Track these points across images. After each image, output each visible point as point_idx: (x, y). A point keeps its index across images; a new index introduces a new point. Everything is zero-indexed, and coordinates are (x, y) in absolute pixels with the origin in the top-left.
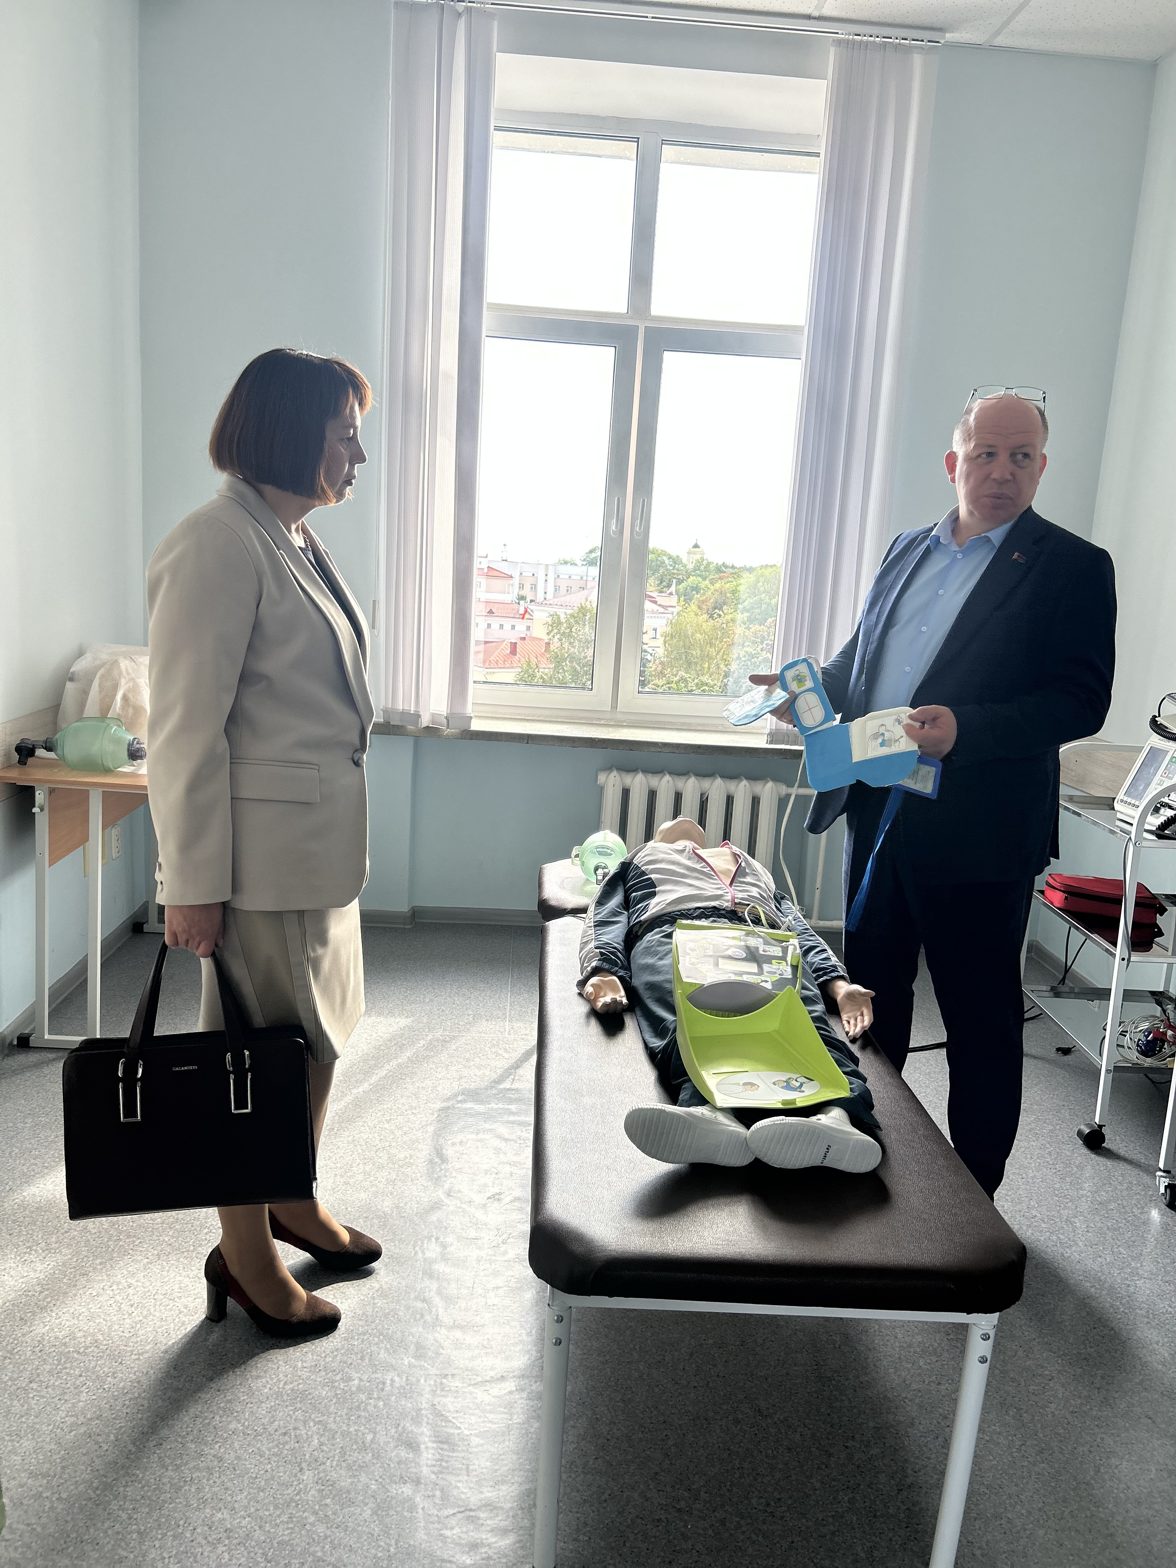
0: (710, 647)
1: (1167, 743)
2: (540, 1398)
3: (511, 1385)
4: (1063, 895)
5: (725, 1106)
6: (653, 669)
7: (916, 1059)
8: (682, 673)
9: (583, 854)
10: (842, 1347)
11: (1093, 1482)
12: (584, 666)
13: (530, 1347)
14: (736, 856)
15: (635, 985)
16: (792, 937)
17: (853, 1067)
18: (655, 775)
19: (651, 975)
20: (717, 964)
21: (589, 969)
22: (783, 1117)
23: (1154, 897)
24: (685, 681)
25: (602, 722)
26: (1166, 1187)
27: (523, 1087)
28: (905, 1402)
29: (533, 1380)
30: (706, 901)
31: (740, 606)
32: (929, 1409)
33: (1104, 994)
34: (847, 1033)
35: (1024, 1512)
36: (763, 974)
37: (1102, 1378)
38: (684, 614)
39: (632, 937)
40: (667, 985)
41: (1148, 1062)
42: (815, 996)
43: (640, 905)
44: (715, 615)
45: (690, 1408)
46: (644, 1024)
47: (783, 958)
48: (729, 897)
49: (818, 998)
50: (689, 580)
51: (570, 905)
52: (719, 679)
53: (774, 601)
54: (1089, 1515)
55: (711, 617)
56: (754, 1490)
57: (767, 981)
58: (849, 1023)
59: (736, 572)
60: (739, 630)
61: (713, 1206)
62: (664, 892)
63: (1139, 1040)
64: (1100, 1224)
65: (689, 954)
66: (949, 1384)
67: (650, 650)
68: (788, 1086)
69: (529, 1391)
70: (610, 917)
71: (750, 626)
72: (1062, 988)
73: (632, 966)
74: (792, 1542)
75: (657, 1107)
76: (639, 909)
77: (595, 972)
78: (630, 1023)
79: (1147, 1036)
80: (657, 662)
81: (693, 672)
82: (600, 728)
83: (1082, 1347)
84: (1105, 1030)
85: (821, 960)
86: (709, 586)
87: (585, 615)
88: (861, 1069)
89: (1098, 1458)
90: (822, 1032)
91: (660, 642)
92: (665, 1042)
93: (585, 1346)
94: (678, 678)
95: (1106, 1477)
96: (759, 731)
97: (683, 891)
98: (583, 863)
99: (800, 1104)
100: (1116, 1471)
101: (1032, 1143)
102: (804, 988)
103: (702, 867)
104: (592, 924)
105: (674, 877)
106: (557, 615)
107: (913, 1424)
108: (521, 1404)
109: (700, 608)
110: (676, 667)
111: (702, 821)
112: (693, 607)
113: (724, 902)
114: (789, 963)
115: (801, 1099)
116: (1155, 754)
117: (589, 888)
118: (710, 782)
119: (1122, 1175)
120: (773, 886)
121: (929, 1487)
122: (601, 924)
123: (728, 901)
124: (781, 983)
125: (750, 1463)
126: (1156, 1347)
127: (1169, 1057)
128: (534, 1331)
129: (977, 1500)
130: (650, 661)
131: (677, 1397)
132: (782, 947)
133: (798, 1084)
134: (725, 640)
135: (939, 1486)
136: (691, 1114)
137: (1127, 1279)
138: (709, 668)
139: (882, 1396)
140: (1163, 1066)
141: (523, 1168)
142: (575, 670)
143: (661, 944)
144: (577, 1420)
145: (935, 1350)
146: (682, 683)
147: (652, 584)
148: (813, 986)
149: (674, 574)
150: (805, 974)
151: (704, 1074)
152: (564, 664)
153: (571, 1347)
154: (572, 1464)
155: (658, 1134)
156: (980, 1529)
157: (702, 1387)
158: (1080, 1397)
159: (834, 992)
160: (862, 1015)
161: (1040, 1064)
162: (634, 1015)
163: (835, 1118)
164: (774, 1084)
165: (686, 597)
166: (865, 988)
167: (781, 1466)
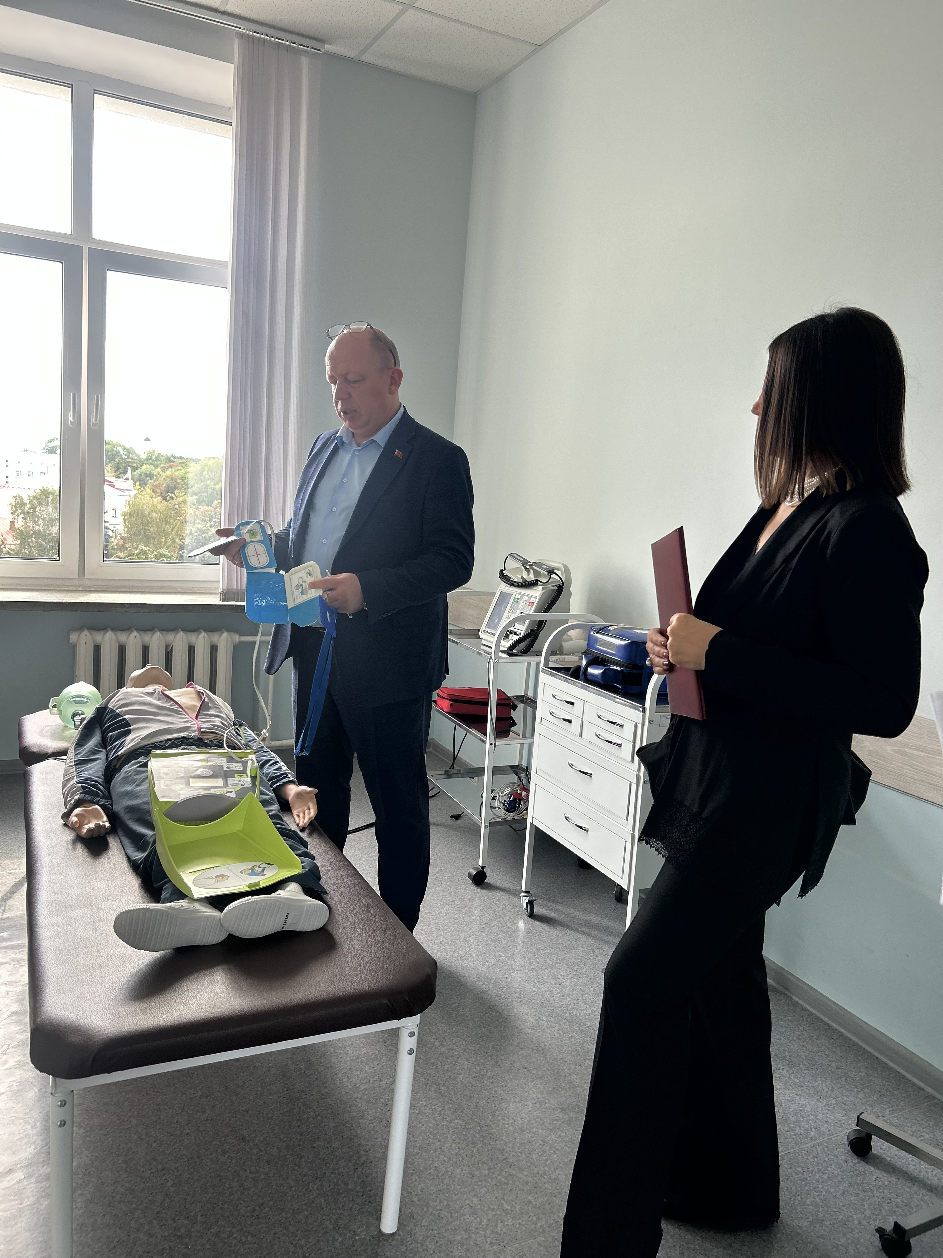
0: (166, 525)
1: (511, 589)
2: (48, 1179)
3: (19, 1175)
4: (450, 702)
5: (201, 896)
6: (115, 544)
7: (351, 839)
8: (142, 546)
9: (60, 704)
10: (307, 1072)
11: (491, 1124)
12: (49, 542)
13: (35, 1138)
14: (199, 694)
15: (116, 810)
16: (250, 754)
17: (304, 849)
18: (123, 632)
19: (131, 800)
20: (188, 784)
21: (72, 802)
22: (250, 897)
23: (509, 698)
24: (145, 553)
25: (71, 588)
26: (527, 903)
27: (15, 915)
28: (356, 1101)
29: (41, 1165)
30: (176, 733)
31: (190, 490)
32: (374, 1101)
33: (479, 772)
34: (298, 825)
35: (446, 1159)
36: (227, 786)
37: (493, 1047)
38: (140, 496)
39: (110, 771)
40: (145, 807)
41: (511, 816)
42: (271, 798)
43: (117, 743)
44: (168, 498)
45: (185, 1152)
46: (126, 841)
47: (244, 771)
48: (196, 728)
49: (273, 800)
50: (143, 468)
51: (50, 751)
52: (175, 552)
53: (218, 487)
54: (490, 1149)
55: (165, 499)
56: (242, 1202)
57: (231, 792)
58: (299, 816)
59: (184, 463)
60: (190, 511)
61: (195, 979)
62: (138, 729)
63: (505, 801)
64: (486, 939)
65: (163, 778)
66: (388, 1079)
67: (110, 527)
68: (253, 872)
69: (37, 1175)
70: (90, 755)
71: (199, 507)
72: (453, 771)
73: (113, 795)
74: (275, 1233)
75: (143, 907)
76: (116, 746)
77: (78, 804)
78: (113, 843)
79: (510, 798)
80: (118, 537)
81: (151, 546)
82: (69, 594)
83: (478, 1029)
84: (482, 797)
85: (274, 770)
86: (161, 473)
87: (47, 497)
88: (310, 850)
89: (493, 1106)
90: (278, 826)
91: (120, 520)
92: (146, 853)
93: (88, 1124)
94: (138, 550)
95: (500, 1118)
96: (212, 591)
97: (155, 727)
98: (60, 713)
99: (263, 885)
100: (506, 1112)
101: (438, 888)
102: (262, 793)
103: (170, 705)
104: (73, 763)
105: (146, 716)
106: (19, 496)
107: (363, 1116)
108: (31, 1189)
109: (154, 491)
110: (136, 542)
111: (168, 666)
112: (148, 491)
113: (191, 732)
114: (249, 775)
115: (263, 881)
116: (504, 597)
117: (67, 733)
118: (174, 636)
119: (499, 900)
120: (232, 716)
121: (377, 1160)
122: (80, 763)
123: (195, 731)
124: (242, 792)
125: (238, 1181)
126: (527, 1017)
127: (524, 810)
128: (38, 1124)
129: (413, 1159)
130: (112, 537)
131: (173, 1146)
132: (242, 762)
133: (260, 870)
134: (178, 518)
135: (384, 1158)
136: (173, 908)
137: (505, 974)
138: (166, 542)
139: (338, 1101)
140: (521, 818)
141: (19, 985)
142: (41, 545)
143: (138, 773)
144: (84, 1189)
145: (376, 1056)
146: (143, 555)
147: (110, 470)
148: (269, 791)
149: (128, 462)
150: (262, 783)
151: (181, 873)
152: (30, 540)
153: (75, 1128)
154: (82, 1225)
155: (145, 929)
156: (416, 1181)
157: (193, 1132)
158: (479, 1065)
159: (286, 794)
160: (309, 809)
161: (440, 829)
162: (117, 836)
163: (293, 891)
164: (241, 872)
165: (142, 481)
166: (310, 787)
167: (263, 1177)
